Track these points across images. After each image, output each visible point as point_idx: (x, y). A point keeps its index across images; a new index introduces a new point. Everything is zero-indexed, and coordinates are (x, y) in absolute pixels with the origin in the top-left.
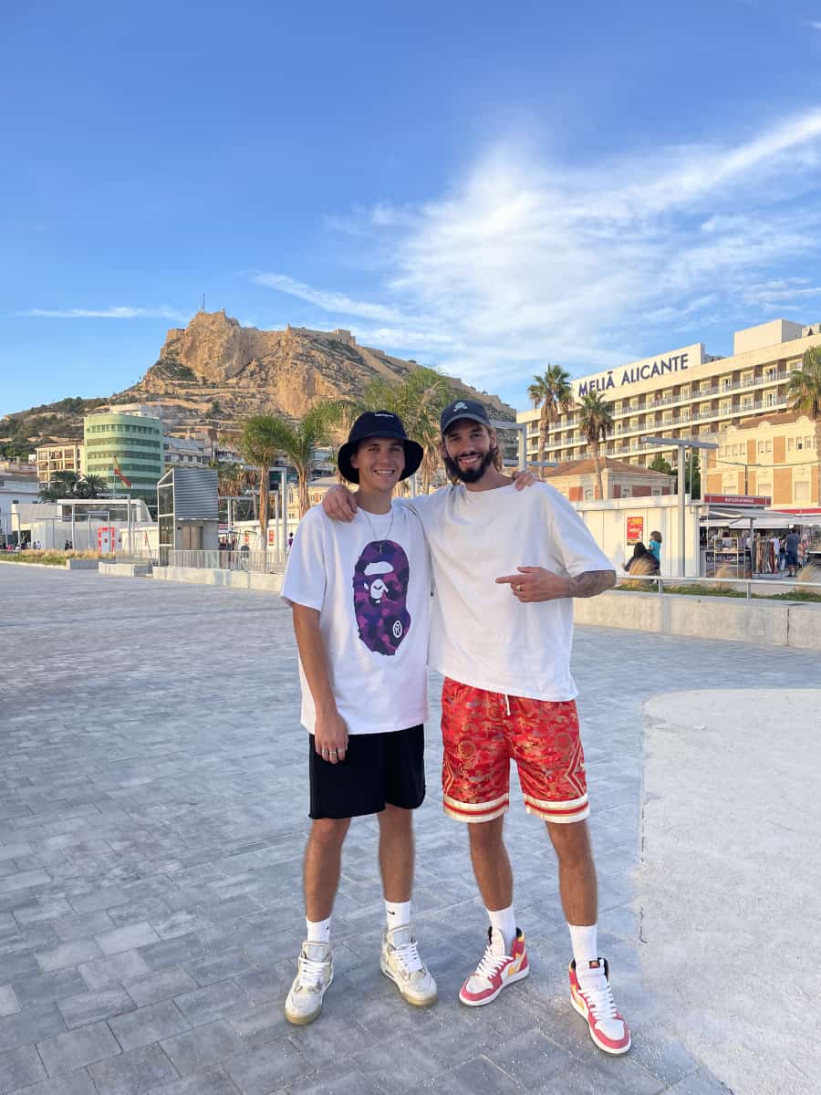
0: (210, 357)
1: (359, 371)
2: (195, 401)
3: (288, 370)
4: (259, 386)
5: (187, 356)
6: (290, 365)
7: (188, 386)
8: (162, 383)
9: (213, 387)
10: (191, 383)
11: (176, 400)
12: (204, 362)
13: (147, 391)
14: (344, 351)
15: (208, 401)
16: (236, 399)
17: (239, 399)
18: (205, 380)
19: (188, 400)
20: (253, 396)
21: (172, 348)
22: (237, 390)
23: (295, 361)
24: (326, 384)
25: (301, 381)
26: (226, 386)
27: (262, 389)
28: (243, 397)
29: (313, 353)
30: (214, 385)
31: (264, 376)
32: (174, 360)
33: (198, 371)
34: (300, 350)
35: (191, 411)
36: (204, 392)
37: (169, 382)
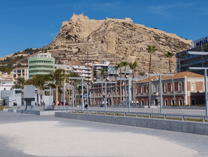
2: (72, 48)
7: (69, 43)
8: (60, 42)
10: (70, 41)
11: (65, 48)
15: (77, 48)
19: (69, 48)
21: (64, 28)
22: (87, 43)
30: (79, 42)
36: (75, 44)
37: (63, 41)
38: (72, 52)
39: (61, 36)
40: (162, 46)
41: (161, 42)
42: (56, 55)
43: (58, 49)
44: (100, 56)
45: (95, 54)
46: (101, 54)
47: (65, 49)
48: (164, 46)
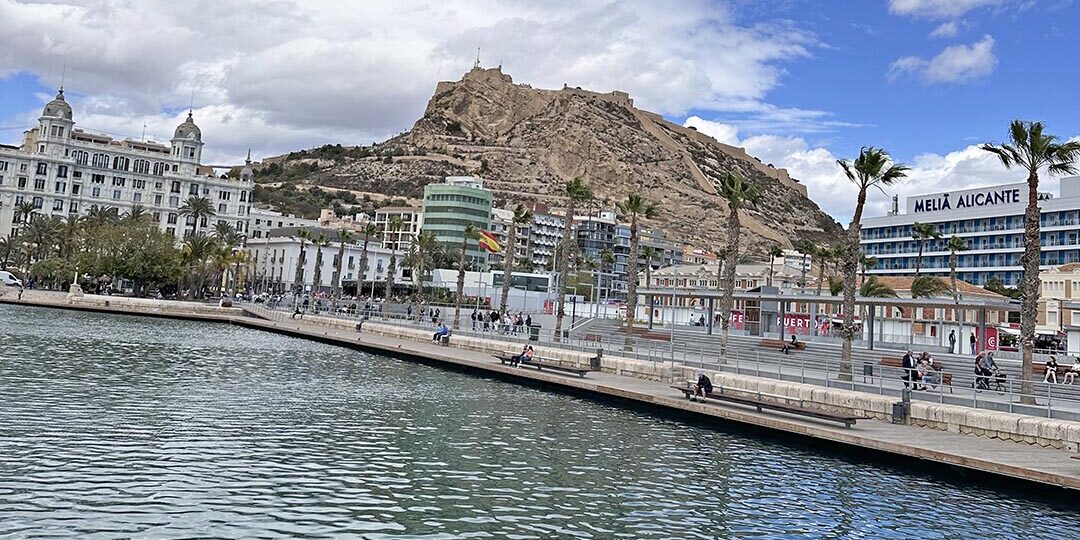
1: (637, 137)
2: (463, 158)
5: (457, 111)
7: (456, 142)
8: (430, 137)
9: (483, 145)
10: (459, 138)
13: (414, 144)
14: (621, 115)
15: (478, 159)
16: (506, 158)
17: (509, 158)
19: (456, 156)
20: (523, 156)
21: (441, 101)
22: (507, 149)
26: (495, 144)
27: (533, 150)
28: (512, 157)
30: (483, 142)
32: (442, 113)
33: (467, 126)
36: (472, 149)
37: (437, 136)
38: (464, 168)
39: (434, 122)
42: (420, 173)
43: (425, 158)
44: (541, 187)
45: (528, 181)
46: (545, 182)
47: (445, 157)
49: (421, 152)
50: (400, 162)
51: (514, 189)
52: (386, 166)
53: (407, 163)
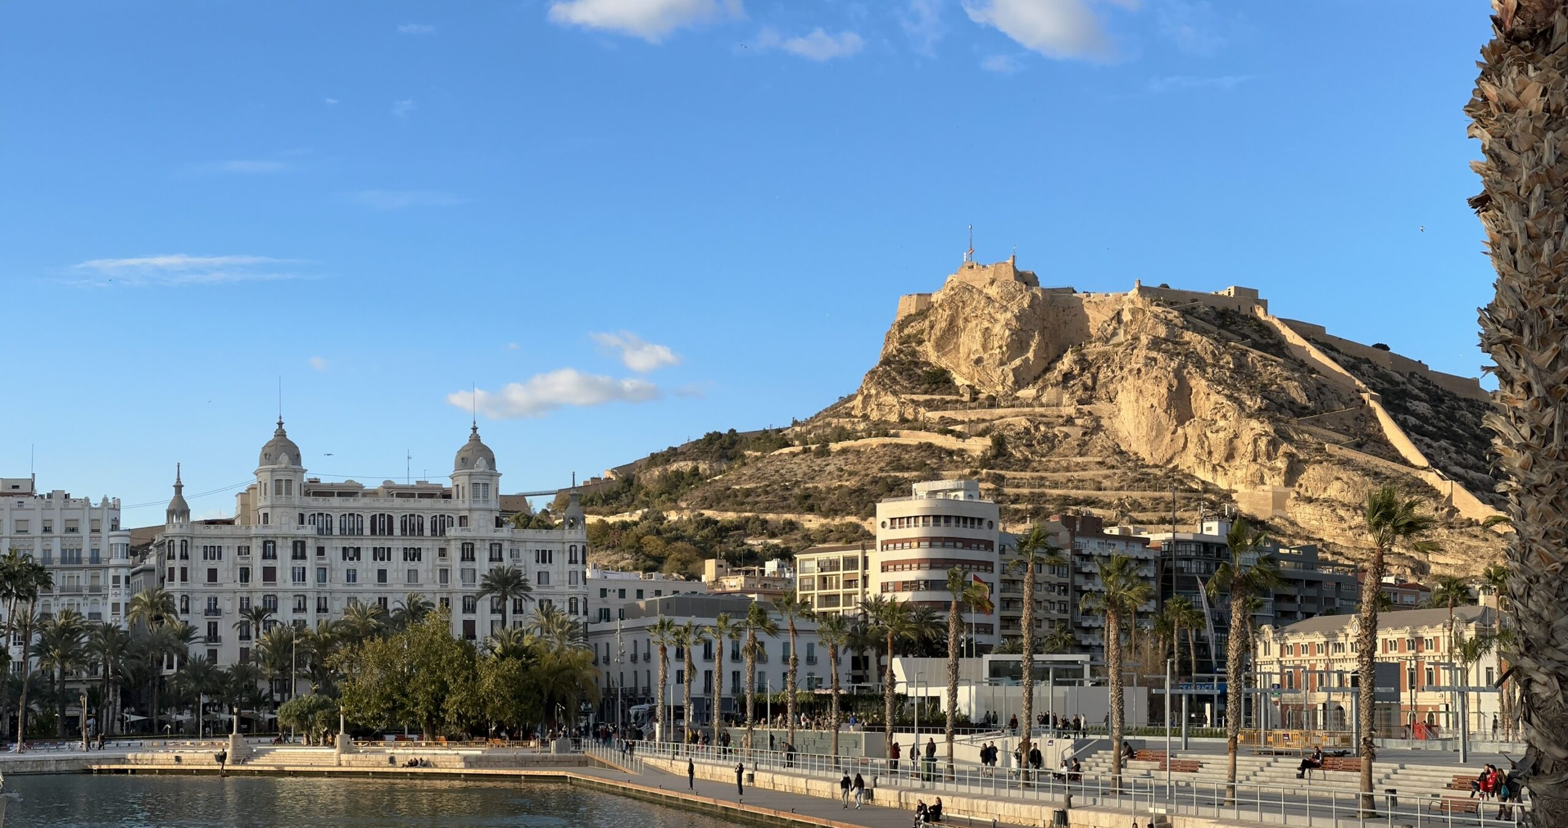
0: (985, 347)
1: (1277, 370)
2: (960, 435)
3: (1139, 370)
4: (1081, 402)
5: (941, 346)
6: (1141, 360)
7: (944, 405)
8: (890, 399)
9: (991, 406)
10: (948, 398)
11: (923, 433)
12: (974, 357)
13: (865, 417)
14: (1247, 331)
15: (982, 434)
16: (1037, 428)
17: (1042, 428)
18: (975, 394)
19: (945, 432)
20: (1070, 421)
21: (906, 331)
22: (1038, 410)
23: (1154, 354)
24: (1214, 397)
25: (1164, 391)
26: (1014, 402)
27: (1086, 408)
28: (1048, 425)
29: (1188, 336)
30: (992, 402)
31: (1089, 382)
32: (914, 353)
33: (962, 375)
34: (1162, 331)
35: (950, 453)
36: (973, 415)
37: (905, 397)
38: (961, 452)
39: (899, 371)
40: (1420, 437)
41: (1412, 420)
42: (881, 470)
43: (888, 440)
44: (1106, 477)
45: (1084, 468)
46: (1113, 467)
47: (924, 437)
48: (1427, 440)
49: (880, 429)
50: (844, 451)
51: (1056, 485)
52: (819, 461)
53: (858, 452)
